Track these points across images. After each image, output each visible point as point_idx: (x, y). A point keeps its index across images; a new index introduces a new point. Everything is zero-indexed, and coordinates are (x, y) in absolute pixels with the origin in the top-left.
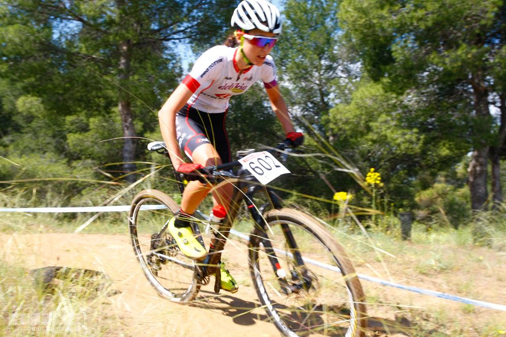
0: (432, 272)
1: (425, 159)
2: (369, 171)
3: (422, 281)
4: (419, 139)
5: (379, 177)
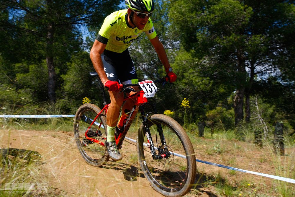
0: (214, 154)
1: (212, 94)
3: (210, 158)
4: (209, 83)
5: (188, 103)
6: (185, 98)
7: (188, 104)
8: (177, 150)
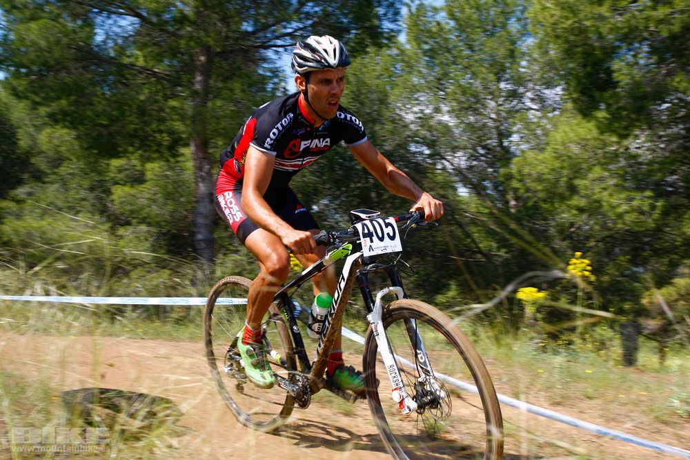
0: (675, 419)
1: (661, 238)
2: (573, 256)
3: (659, 432)
4: (653, 207)
5: (588, 265)
6: (578, 254)
7: (589, 268)
8: (558, 404)
